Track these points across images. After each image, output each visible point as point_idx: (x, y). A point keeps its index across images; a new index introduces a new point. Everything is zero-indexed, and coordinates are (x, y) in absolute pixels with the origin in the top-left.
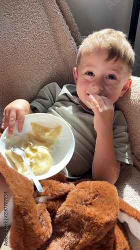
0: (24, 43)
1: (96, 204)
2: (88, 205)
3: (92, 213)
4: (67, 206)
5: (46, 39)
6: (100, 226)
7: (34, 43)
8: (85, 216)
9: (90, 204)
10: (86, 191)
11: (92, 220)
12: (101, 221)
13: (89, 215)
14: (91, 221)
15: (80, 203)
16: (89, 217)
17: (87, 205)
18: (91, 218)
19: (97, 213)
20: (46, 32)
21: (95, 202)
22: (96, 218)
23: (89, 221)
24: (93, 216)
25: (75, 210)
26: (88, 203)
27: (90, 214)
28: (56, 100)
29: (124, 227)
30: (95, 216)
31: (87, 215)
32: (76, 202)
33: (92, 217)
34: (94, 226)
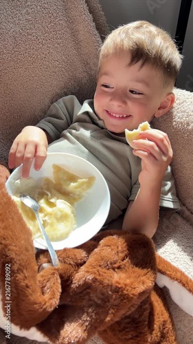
0: (29, 37)
1: (126, 268)
2: (116, 270)
3: (122, 282)
4: (88, 272)
5: (60, 33)
6: (132, 298)
7: (42, 37)
8: (111, 286)
9: (119, 268)
10: (112, 249)
11: (122, 291)
12: (134, 292)
13: (117, 285)
14: (120, 293)
15: (105, 267)
16: (117, 287)
17: (114, 269)
18: (119, 288)
19: (128, 281)
20: (61, 22)
21: (125, 265)
22: (128, 287)
23: (118, 292)
24: (123, 286)
25: (98, 277)
26: (116, 265)
27: (119, 283)
28: (74, 120)
29: (163, 293)
30: (126, 285)
31: (115, 284)
32: (100, 266)
33: (121, 287)
34: (124, 299)
